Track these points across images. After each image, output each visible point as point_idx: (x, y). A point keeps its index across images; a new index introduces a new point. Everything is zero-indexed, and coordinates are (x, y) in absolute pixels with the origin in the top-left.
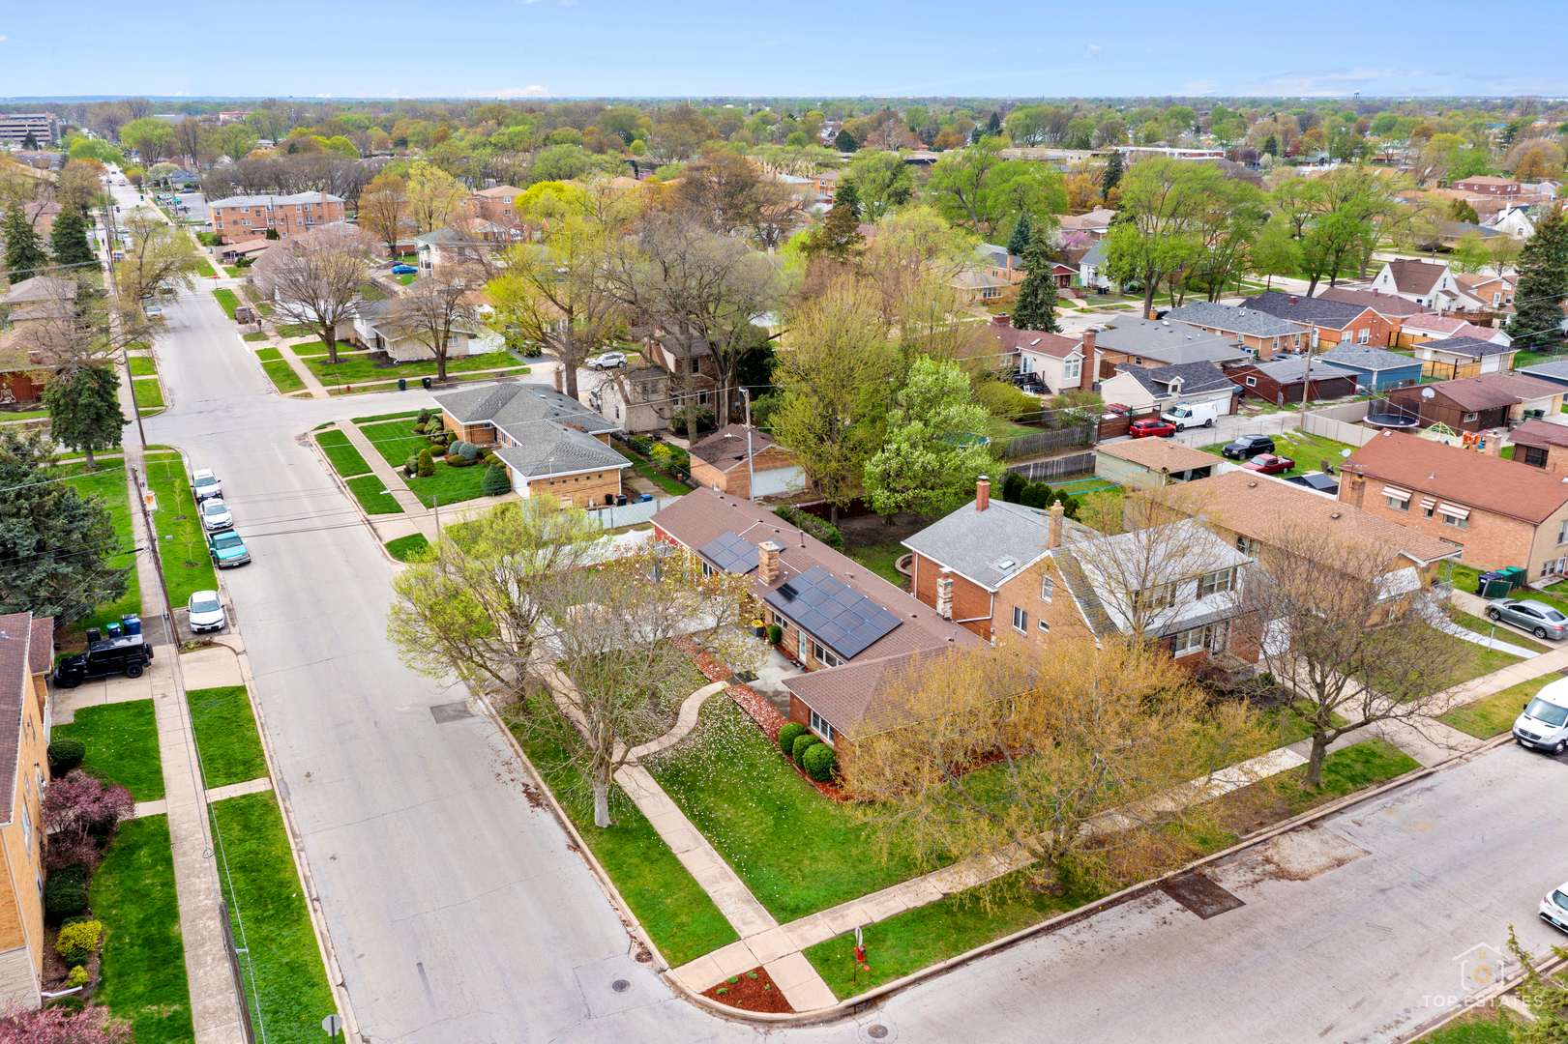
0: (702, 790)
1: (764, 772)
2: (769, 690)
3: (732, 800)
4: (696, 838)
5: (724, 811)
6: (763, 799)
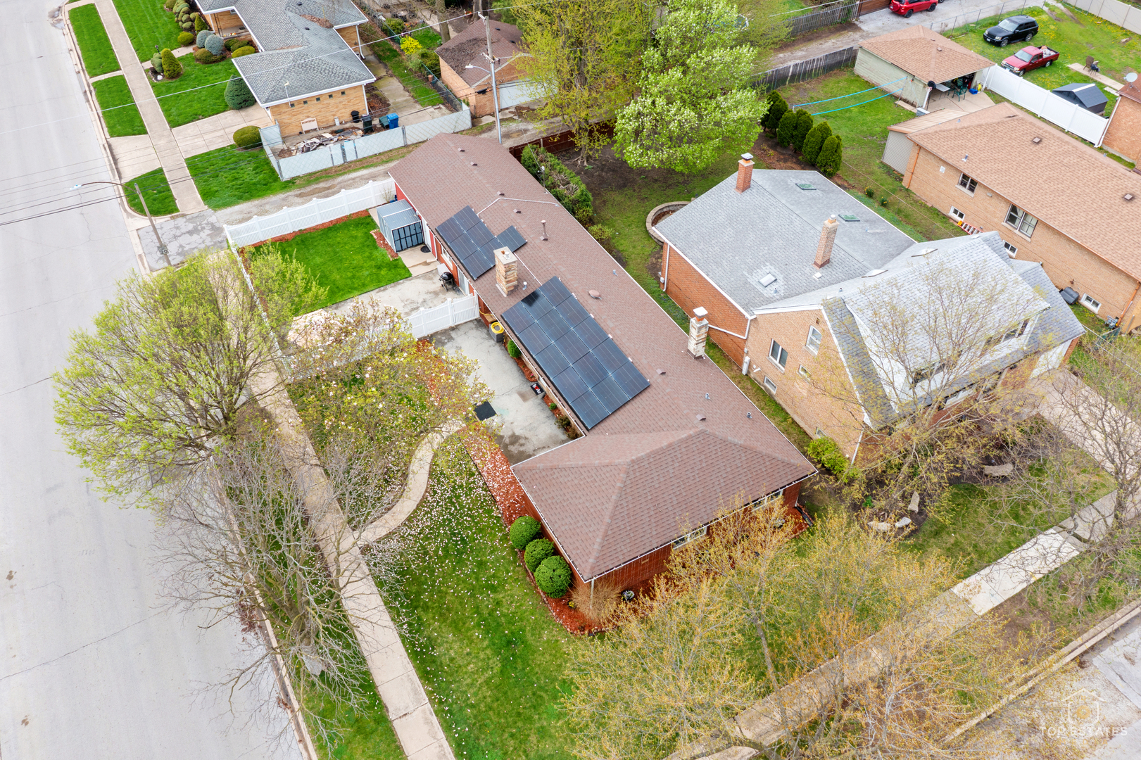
0: (426, 608)
1: (494, 576)
2: (505, 432)
3: (457, 626)
4: (416, 692)
5: (450, 647)
6: (490, 624)
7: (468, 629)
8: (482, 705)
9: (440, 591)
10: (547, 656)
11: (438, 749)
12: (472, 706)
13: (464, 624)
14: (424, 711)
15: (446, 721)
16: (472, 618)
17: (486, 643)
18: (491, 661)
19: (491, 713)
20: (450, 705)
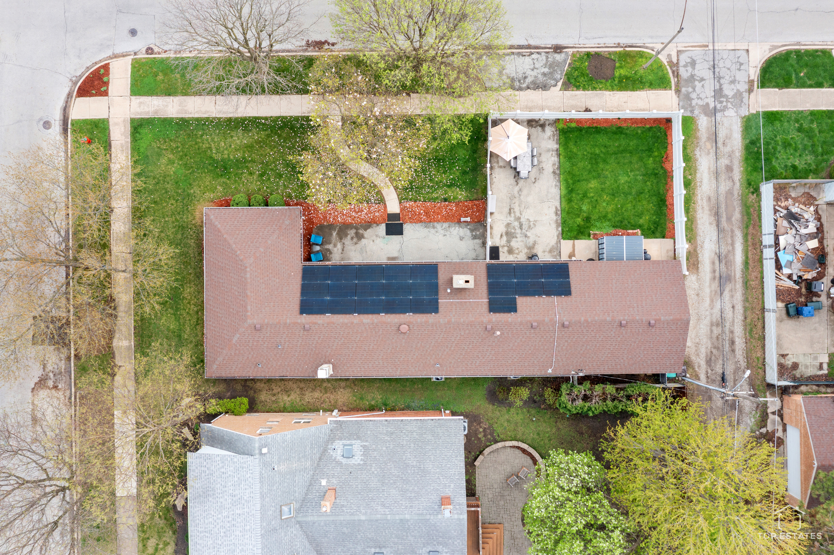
7: (244, 152)
8: (200, 140)
9: (275, 147)
10: (208, 183)
11: (190, 111)
12: (202, 136)
13: (249, 151)
14: (213, 112)
15: (202, 120)
16: (249, 157)
17: (232, 157)
18: (220, 155)
19: (194, 143)
20: (208, 125)
